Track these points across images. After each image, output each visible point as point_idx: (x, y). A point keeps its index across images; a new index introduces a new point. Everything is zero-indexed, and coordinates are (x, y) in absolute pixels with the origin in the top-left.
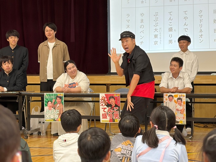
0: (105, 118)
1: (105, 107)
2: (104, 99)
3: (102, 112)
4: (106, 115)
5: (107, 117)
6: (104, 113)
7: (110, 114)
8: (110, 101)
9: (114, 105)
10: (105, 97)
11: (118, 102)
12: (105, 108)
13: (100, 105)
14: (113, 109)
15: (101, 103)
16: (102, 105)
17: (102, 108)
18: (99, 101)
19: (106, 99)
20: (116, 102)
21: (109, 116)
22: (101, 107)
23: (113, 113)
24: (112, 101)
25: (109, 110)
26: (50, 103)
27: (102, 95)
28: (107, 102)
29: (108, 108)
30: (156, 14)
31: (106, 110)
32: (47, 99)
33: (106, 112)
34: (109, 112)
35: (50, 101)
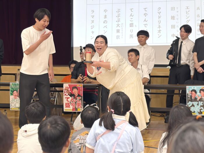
0: (68, 107)
1: (69, 96)
2: (67, 89)
3: (65, 101)
4: (69, 105)
5: (70, 106)
6: (67, 102)
7: (73, 103)
8: (73, 91)
9: (77, 95)
10: (69, 87)
11: (81, 92)
12: (68, 98)
13: (64, 94)
14: (76, 99)
15: (65, 93)
16: (66, 94)
17: (66, 98)
18: (62, 91)
19: (69, 89)
20: (79, 92)
21: (72, 105)
22: (64, 97)
23: (76, 103)
24: (75, 91)
25: (72, 99)
26: (15, 92)
27: (66, 85)
28: (70, 92)
29: (71, 98)
30: (119, 11)
31: (69, 100)
32: (12, 88)
33: (69, 101)
34: (72, 102)
35: (16, 91)
